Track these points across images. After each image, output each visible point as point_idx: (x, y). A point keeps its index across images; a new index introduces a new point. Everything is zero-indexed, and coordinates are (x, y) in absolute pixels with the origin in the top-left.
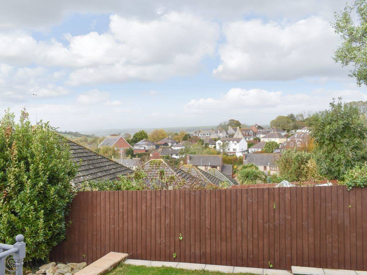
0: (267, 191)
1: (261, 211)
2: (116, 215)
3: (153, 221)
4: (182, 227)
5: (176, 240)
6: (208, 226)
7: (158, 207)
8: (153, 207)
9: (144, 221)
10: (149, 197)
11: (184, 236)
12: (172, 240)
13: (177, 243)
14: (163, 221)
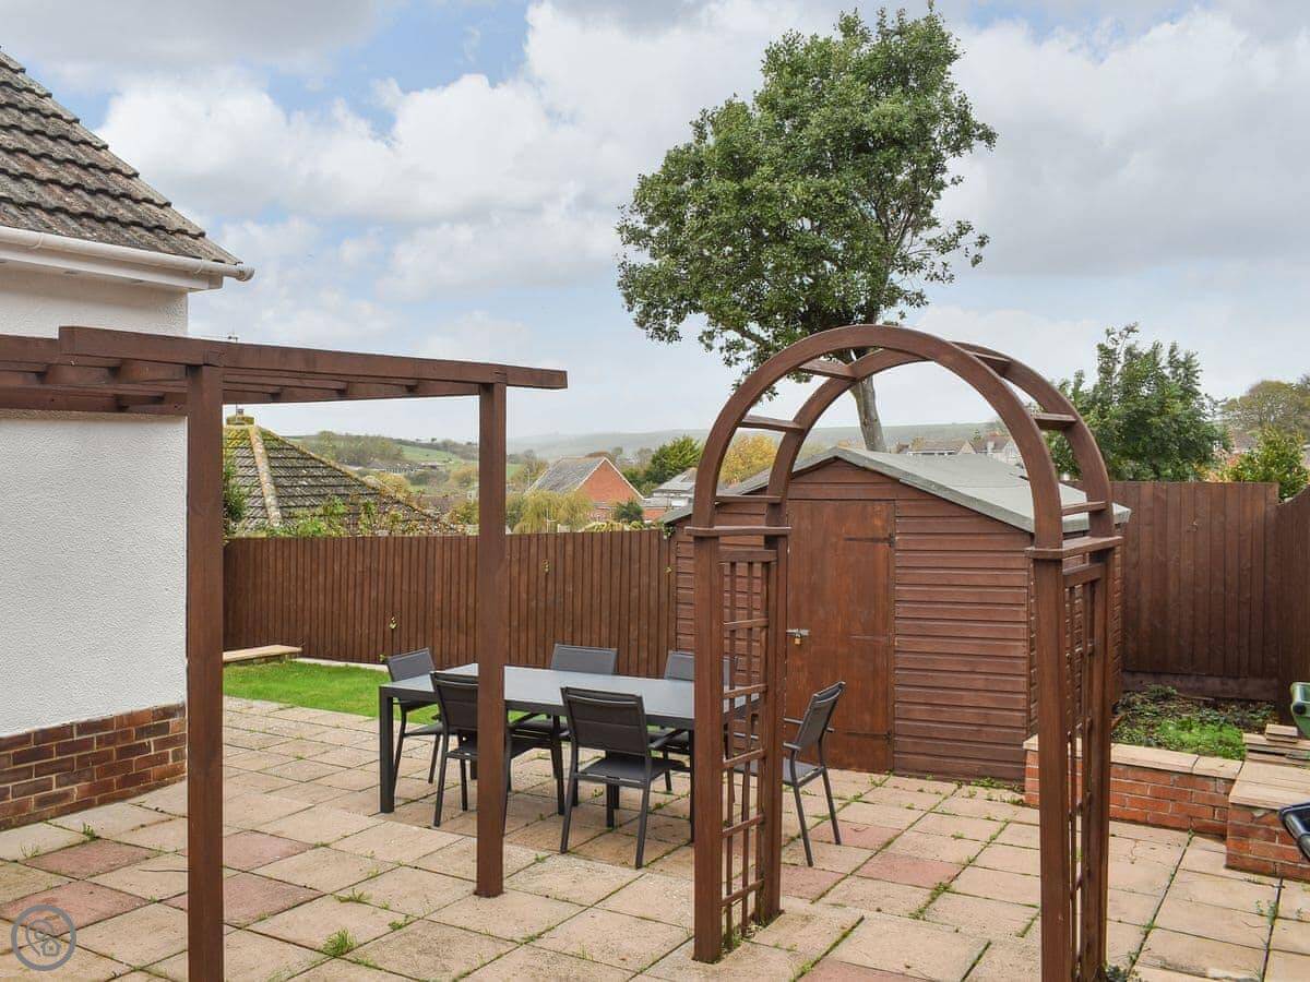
0: (535, 540)
1: (524, 578)
2: (293, 583)
3: (351, 594)
4: (397, 606)
5: (387, 629)
6: (438, 605)
7: (359, 568)
8: (352, 569)
9: (336, 595)
10: (345, 548)
11: (399, 622)
12: (380, 630)
13: (389, 634)
14: (366, 595)
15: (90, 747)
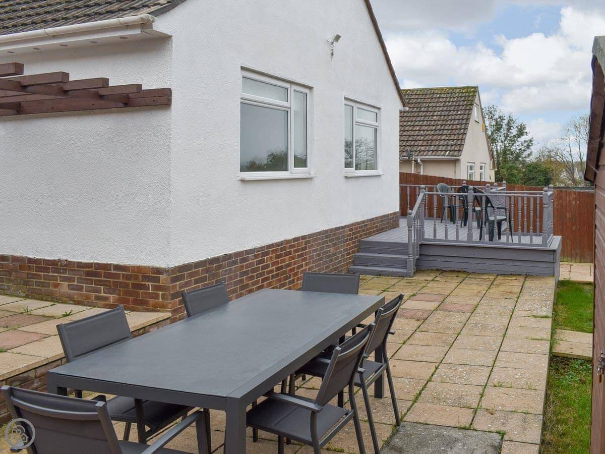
15: (119, 278)
